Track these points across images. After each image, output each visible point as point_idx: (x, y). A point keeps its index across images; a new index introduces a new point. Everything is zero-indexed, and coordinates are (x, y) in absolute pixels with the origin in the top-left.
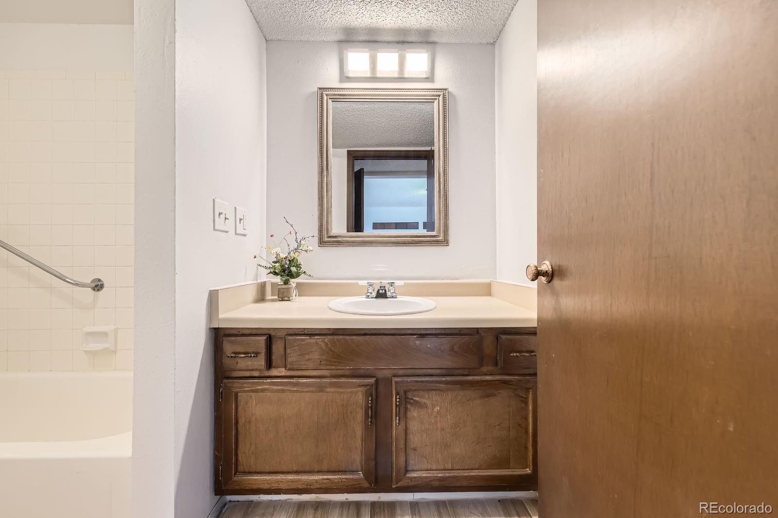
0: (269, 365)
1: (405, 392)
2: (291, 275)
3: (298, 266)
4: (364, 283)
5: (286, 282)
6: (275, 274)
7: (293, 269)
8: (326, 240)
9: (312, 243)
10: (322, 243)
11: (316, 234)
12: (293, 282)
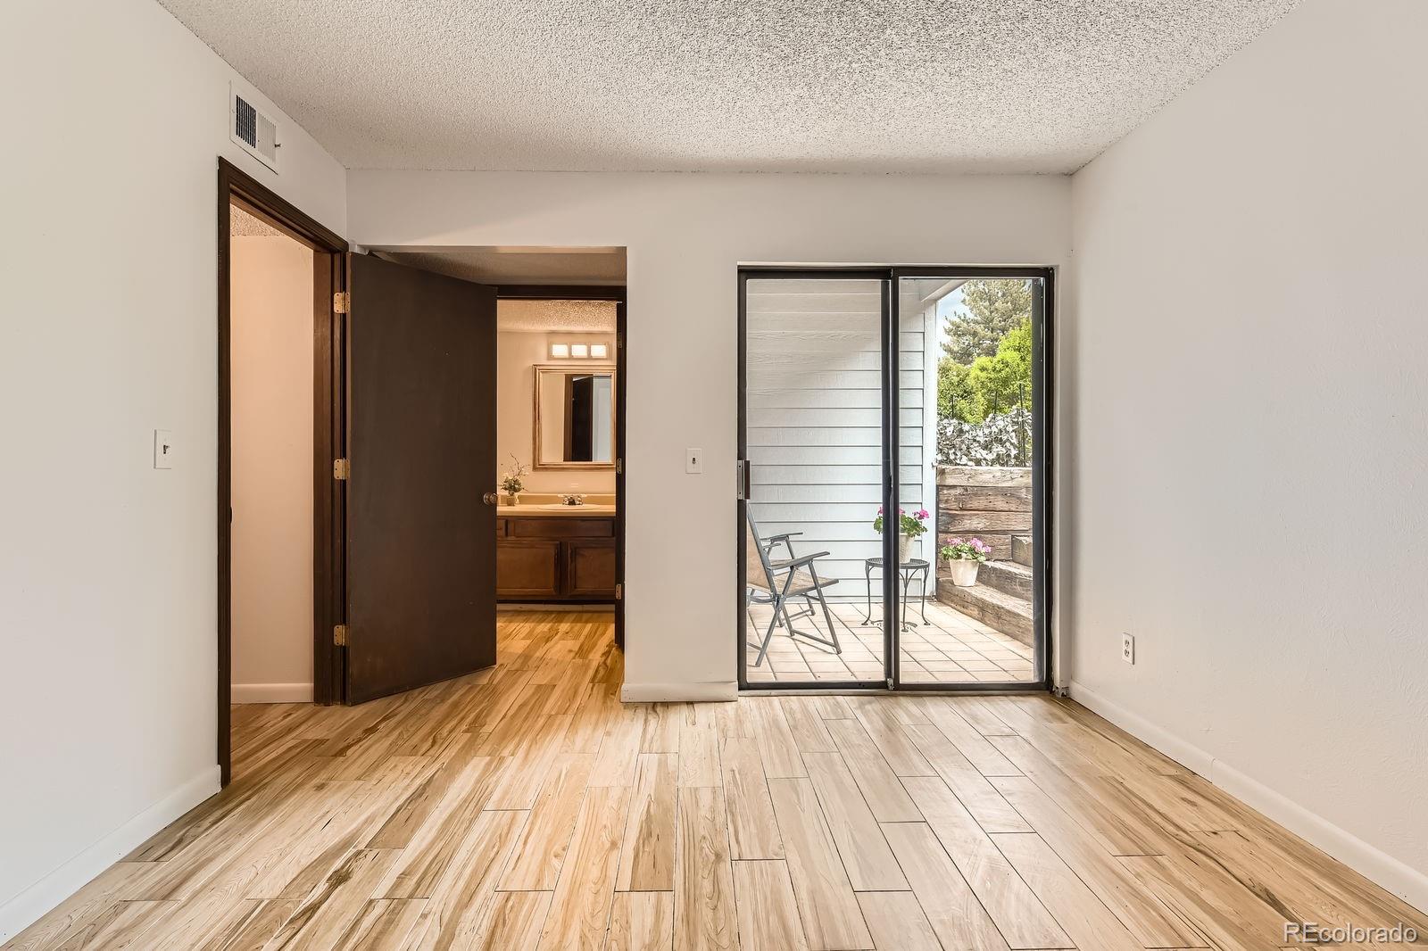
0: (507, 535)
1: (575, 548)
2: (516, 490)
3: (519, 484)
4: (562, 495)
5: (512, 495)
6: (506, 489)
7: (517, 486)
8: (538, 466)
9: (528, 471)
10: (535, 469)
11: (531, 463)
12: (516, 494)
